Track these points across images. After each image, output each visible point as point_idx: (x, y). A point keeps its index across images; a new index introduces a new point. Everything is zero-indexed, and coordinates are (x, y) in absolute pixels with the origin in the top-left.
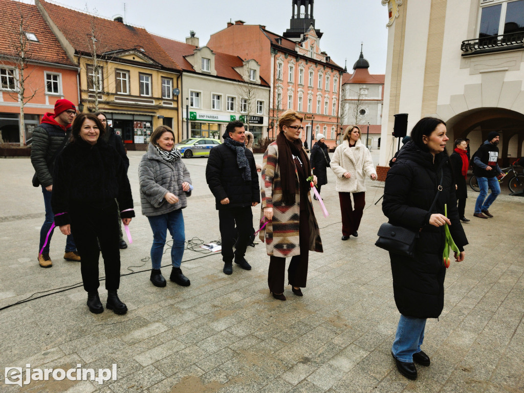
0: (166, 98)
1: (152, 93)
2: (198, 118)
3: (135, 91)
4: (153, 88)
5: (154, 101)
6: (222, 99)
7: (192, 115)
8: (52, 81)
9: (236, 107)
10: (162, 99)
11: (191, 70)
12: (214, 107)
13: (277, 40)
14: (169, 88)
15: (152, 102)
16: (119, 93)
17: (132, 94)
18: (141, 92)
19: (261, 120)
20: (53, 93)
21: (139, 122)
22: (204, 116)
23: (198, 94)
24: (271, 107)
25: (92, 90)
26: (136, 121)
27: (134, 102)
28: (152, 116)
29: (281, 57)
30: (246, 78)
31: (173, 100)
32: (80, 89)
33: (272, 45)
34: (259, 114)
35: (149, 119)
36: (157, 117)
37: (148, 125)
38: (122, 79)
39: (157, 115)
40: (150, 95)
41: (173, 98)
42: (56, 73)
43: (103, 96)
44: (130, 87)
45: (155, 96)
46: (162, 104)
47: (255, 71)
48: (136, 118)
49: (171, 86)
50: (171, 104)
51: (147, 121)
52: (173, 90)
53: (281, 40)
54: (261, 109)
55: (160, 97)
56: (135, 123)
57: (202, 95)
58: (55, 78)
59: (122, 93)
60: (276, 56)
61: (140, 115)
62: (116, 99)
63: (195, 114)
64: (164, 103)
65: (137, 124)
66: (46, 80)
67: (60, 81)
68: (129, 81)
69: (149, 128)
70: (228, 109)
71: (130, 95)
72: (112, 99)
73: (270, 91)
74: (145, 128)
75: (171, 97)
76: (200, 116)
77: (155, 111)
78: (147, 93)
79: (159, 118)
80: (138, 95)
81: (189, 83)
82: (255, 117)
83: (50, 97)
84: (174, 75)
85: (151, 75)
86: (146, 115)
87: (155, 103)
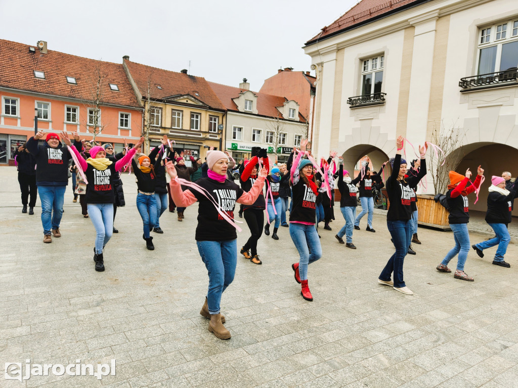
0: (213, 132)
1: (200, 128)
2: (238, 148)
3: (186, 125)
4: (202, 124)
5: (201, 133)
6: (262, 133)
8: (124, 119)
9: (274, 139)
10: (208, 133)
11: (236, 110)
12: (254, 140)
14: (215, 124)
15: (200, 135)
16: (173, 127)
17: (184, 129)
18: (192, 126)
20: (124, 127)
21: (188, 150)
22: (244, 147)
23: (240, 129)
25: (153, 125)
26: (185, 149)
27: (185, 135)
28: (199, 146)
30: (285, 116)
31: (218, 134)
32: (144, 124)
33: (311, 87)
35: (197, 148)
36: (203, 147)
37: (196, 152)
38: (176, 117)
39: (204, 145)
40: (199, 130)
42: (127, 113)
43: (161, 130)
44: (182, 123)
45: (202, 130)
46: (208, 136)
47: (294, 110)
48: (186, 147)
49: (217, 122)
50: (216, 137)
51: (195, 150)
52: (218, 125)
55: (207, 131)
56: (185, 150)
57: (243, 130)
58: (127, 116)
59: (176, 128)
61: (189, 144)
62: (171, 132)
63: (236, 145)
64: (210, 136)
65: (187, 152)
66: (120, 118)
67: (129, 119)
68: (182, 119)
69: (196, 155)
70: (267, 141)
71: (182, 129)
72: (168, 132)
73: (308, 127)
74: (193, 155)
75: (217, 132)
76: (240, 147)
77: (202, 142)
78: (197, 128)
79: (205, 147)
80: (189, 129)
81: (233, 120)
83: (121, 129)
84: (220, 114)
85: (200, 114)
86: (194, 145)
87: (202, 136)
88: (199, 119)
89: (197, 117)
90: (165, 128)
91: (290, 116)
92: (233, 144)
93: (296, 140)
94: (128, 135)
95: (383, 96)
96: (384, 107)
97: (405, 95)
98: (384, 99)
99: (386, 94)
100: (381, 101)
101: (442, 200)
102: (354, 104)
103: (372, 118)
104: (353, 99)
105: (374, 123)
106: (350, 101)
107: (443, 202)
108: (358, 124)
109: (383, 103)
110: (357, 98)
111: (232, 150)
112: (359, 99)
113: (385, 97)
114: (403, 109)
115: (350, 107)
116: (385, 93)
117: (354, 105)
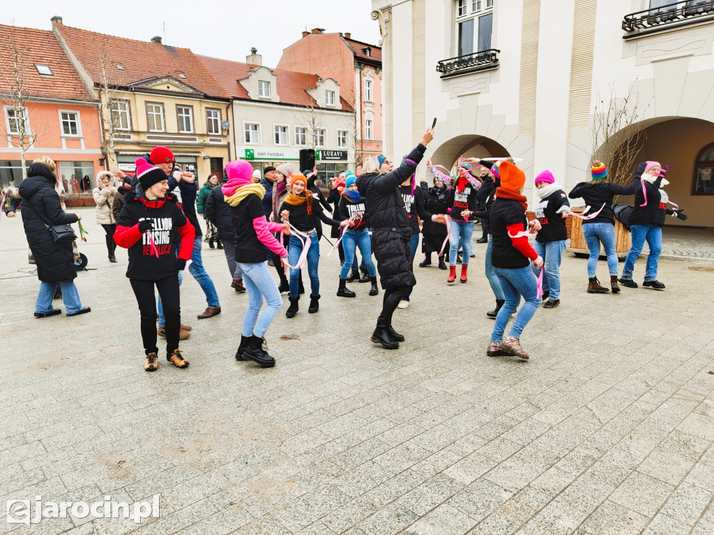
0: (214, 133)
1: (194, 129)
2: (256, 156)
3: (172, 127)
4: (196, 123)
5: (197, 137)
6: (289, 130)
7: (248, 153)
8: (69, 121)
9: (308, 140)
10: (207, 135)
11: (245, 97)
12: (277, 142)
13: (364, 51)
14: (216, 121)
15: (195, 139)
16: (151, 131)
17: (168, 132)
18: (180, 127)
19: (344, 156)
20: (71, 135)
22: (264, 154)
23: (256, 127)
24: (359, 137)
25: (118, 129)
27: (171, 141)
28: (196, 157)
29: (369, 73)
30: (321, 103)
31: (222, 136)
32: (103, 129)
33: (356, 57)
34: (342, 148)
35: (193, 160)
36: (202, 158)
37: (191, 167)
38: (154, 113)
39: (203, 154)
40: (192, 132)
41: (222, 133)
42: (72, 112)
43: (131, 135)
44: (165, 123)
45: (197, 133)
46: (207, 140)
47: (333, 93)
49: (219, 118)
50: (220, 141)
51: (189, 164)
52: (222, 123)
53: (370, 50)
54: (344, 141)
55: (206, 133)
57: (260, 129)
58: (72, 117)
59: (156, 131)
60: (362, 72)
61: (180, 156)
62: (149, 138)
63: (252, 151)
64: (211, 140)
66: (61, 121)
67: (78, 120)
68: (164, 116)
70: (298, 143)
71: (165, 133)
72: (143, 138)
73: (355, 117)
75: (220, 133)
76: (259, 154)
77: (199, 150)
78: (189, 129)
79: (204, 158)
80: (176, 132)
81: (242, 114)
82: (336, 151)
83: (68, 139)
84: (223, 105)
85: (192, 106)
86: (187, 156)
87: (199, 141)
88: (190, 115)
89: (187, 112)
90: (138, 133)
91: (327, 102)
92: (247, 151)
93: (339, 138)
94: (80, 147)
95: (494, 55)
96: (497, 72)
97: (531, 49)
98: (496, 60)
99: (499, 51)
100: (492, 64)
101: (619, 213)
102: (447, 71)
103: (478, 91)
104: (445, 63)
105: (482, 100)
106: (442, 67)
107: (621, 215)
108: (456, 104)
109: (496, 66)
110: (452, 61)
111: (247, 159)
112: (455, 62)
113: (498, 56)
114: (529, 74)
115: (441, 77)
116: (498, 49)
117: (447, 73)
